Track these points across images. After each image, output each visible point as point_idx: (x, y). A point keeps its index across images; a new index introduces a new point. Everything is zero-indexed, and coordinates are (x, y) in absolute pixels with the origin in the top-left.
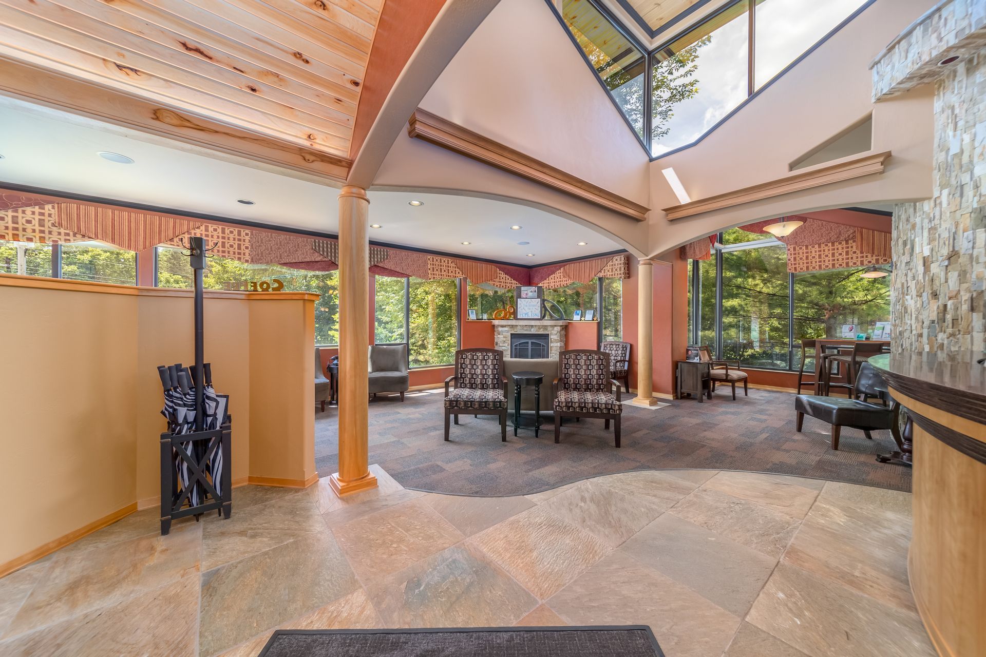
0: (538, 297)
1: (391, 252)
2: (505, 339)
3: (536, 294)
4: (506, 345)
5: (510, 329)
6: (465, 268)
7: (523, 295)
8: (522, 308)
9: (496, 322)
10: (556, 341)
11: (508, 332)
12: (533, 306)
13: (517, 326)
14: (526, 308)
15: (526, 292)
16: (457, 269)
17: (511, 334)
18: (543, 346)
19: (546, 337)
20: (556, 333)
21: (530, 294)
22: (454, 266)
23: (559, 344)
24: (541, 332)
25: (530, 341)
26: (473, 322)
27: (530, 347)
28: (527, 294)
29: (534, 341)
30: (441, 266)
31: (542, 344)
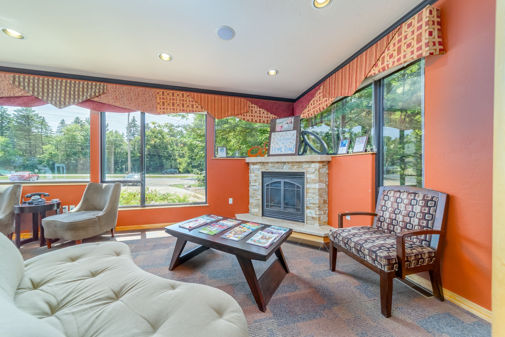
0: (295, 128)
1: (110, 86)
2: (256, 178)
3: (292, 125)
4: (257, 184)
5: (261, 167)
6: (204, 102)
7: (278, 128)
8: (275, 142)
9: (248, 160)
10: (314, 182)
11: (259, 169)
12: (287, 139)
13: (268, 163)
14: (280, 143)
15: (281, 124)
16: (194, 103)
17: (263, 173)
18: (298, 187)
19: (301, 175)
20: (313, 170)
21: (285, 126)
22: (191, 99)
23: (317, 186)
24: (295, 169)
25: (282, 181)
26: (221, 160)
27: (282, 188)
28: (282, 127)
29: (287, 180)
30: (173, 99)
31: (296, 184)
